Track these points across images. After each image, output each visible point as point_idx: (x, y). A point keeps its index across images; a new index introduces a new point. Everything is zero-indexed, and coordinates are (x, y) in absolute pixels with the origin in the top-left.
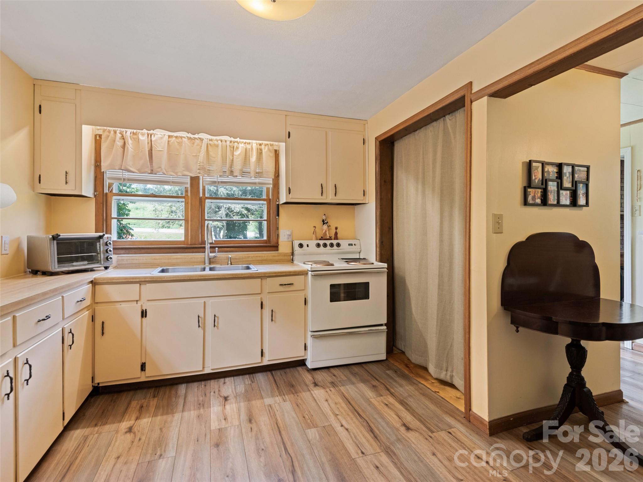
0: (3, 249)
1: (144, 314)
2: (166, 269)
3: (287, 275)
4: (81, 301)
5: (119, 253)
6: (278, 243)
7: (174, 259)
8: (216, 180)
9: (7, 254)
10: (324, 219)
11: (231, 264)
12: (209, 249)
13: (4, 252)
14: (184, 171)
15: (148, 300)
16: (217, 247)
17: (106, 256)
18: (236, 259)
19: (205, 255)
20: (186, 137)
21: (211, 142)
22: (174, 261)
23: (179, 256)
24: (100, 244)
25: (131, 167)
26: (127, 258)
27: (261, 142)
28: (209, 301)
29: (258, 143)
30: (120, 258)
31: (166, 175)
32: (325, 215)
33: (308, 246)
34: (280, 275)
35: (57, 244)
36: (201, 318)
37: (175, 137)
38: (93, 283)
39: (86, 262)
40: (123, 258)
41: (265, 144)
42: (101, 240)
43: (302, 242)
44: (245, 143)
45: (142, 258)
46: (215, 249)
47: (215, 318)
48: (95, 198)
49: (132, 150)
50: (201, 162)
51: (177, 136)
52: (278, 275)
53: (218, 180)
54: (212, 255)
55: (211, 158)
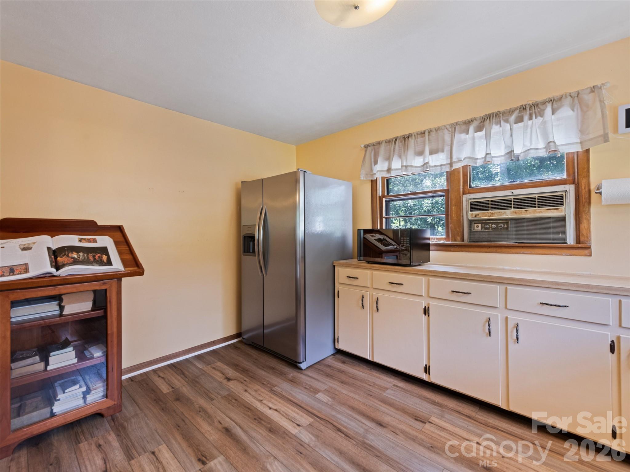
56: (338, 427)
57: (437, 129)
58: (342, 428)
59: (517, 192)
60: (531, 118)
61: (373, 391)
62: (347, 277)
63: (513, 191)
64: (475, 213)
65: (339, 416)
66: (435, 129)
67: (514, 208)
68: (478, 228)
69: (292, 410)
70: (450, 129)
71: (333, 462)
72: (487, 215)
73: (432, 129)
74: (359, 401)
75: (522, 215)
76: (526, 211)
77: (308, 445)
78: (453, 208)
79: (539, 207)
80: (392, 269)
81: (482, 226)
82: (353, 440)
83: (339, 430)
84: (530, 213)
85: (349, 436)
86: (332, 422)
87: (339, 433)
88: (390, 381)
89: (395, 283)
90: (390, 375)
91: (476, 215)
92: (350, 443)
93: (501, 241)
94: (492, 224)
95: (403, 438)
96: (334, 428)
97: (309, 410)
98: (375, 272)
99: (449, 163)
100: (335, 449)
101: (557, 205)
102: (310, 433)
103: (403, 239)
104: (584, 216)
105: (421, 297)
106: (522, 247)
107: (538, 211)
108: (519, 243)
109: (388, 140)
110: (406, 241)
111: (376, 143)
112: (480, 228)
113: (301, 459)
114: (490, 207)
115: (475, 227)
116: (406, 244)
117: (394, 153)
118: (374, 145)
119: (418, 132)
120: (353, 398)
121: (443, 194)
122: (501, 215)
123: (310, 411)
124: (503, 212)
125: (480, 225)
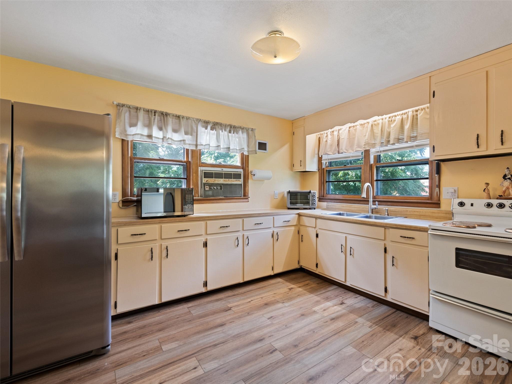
0: (275, 196)
1: (317, 236)
2: (343, 213)
3: (407, 229)
4: (288, 221)
5: (328, 201)
6: (439, 200)
7: (353, 207)
8: (379, 150)
9: (277, 199)
10: (507, 174)
11: (388, 215)
12: (372, 202)
13: (275, 198)
14: (356, 148)
15: (320, 229)
16: (377, 201)
17: (312, 202)
18: (396, 212)
19: (369, 206)
20: (367, 123)
21: (375, 123)
22: (353, 209)
23: (356, 206)
24: (309, 196)
25: (329, 152)
26: (331, 204)
27: (417, 108)
28: (349, 237)
29: (414, 110)
30: (327, 204)
31: (347, 153)
32: (508, 168)
33: (472, 205)
34: (400, 227)
35: (290, 195)
36: (344, 247)
37: (352, 126)
38: (299, 215)
39: (302, 205)
40: (329, 204)
41: (422, 109)
42: (310, 194)
43: (464, 200)
44: (402, 115)
45: (338, 205)
46: (376, 203)
47: (351, 249)
48: (318, 172)
49: (331, 142)
50: (367, 139)
51: (354, 126)
52: (399, 227)
53: (381, 150)
54: (374, 207)
55: (375, 134)
56: (212, 345)
57: (188, 118)
58: (214, 343)
59: (225, 169)
60: (233, 133)
61: (187, 318)
62: (131, 235)
63: (223, 169)
64: (206, 179)
65: (200, 342)
66: (187, 118)
67: (224, 178)
68: (207, 188)
69: (171, 370)
70: (196, 122)
71: (243, 355)
72: (212, 181)
73: (184, 117)
74: (192, 327)
75: (227, 182)
76: (229, 180)
77: (221, 365)
78: (194, 175)
79: (233, 178)
80: (180, 219)
81: (209, 187)
82: (228, 341)
83: (215, 345)
84: (230, 181)
85: (224, 341)
86: (205, 347)
87: (218, 346)
88: (182, 308)
89: (184, 230)
90: (176, 305)
91: (207, 181)
92: (230, 343)
93: (219, 196)
94: (214, 186)
95: (237, 320)
96: (211, 348)
97: (180, 358)
98: (163, 225)
99: (195, 145)
100: (232, 351)
101: (239, 179)
102: (208, 362)
103: (188, 196)
104: (247, 184)
105: (202, 236)
106: (227, 199)
107: (233, 180)
108: (226, 197)
109: (146, 110)
110: (190, 198)
111: (133, 107)
112: (208, 188)
113: (233, 372)
114: (214, 176)
115: (206, 188)
116: (190, 199)
117: (154, 123)
118: (129, 107)
119: (174, 114)
120: (187, 330)
121: (185, 164)
122: (219, 181)
123: (182, 358)
124: (219, 180)
125: (208, 187)
